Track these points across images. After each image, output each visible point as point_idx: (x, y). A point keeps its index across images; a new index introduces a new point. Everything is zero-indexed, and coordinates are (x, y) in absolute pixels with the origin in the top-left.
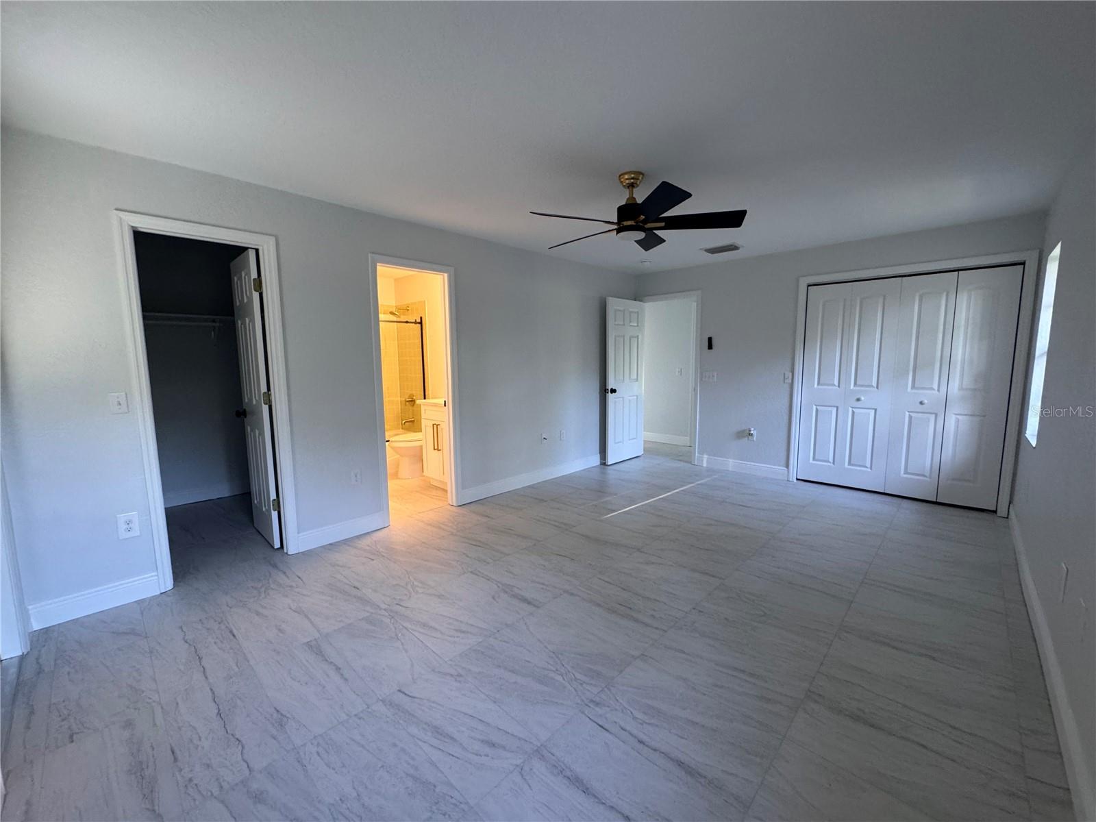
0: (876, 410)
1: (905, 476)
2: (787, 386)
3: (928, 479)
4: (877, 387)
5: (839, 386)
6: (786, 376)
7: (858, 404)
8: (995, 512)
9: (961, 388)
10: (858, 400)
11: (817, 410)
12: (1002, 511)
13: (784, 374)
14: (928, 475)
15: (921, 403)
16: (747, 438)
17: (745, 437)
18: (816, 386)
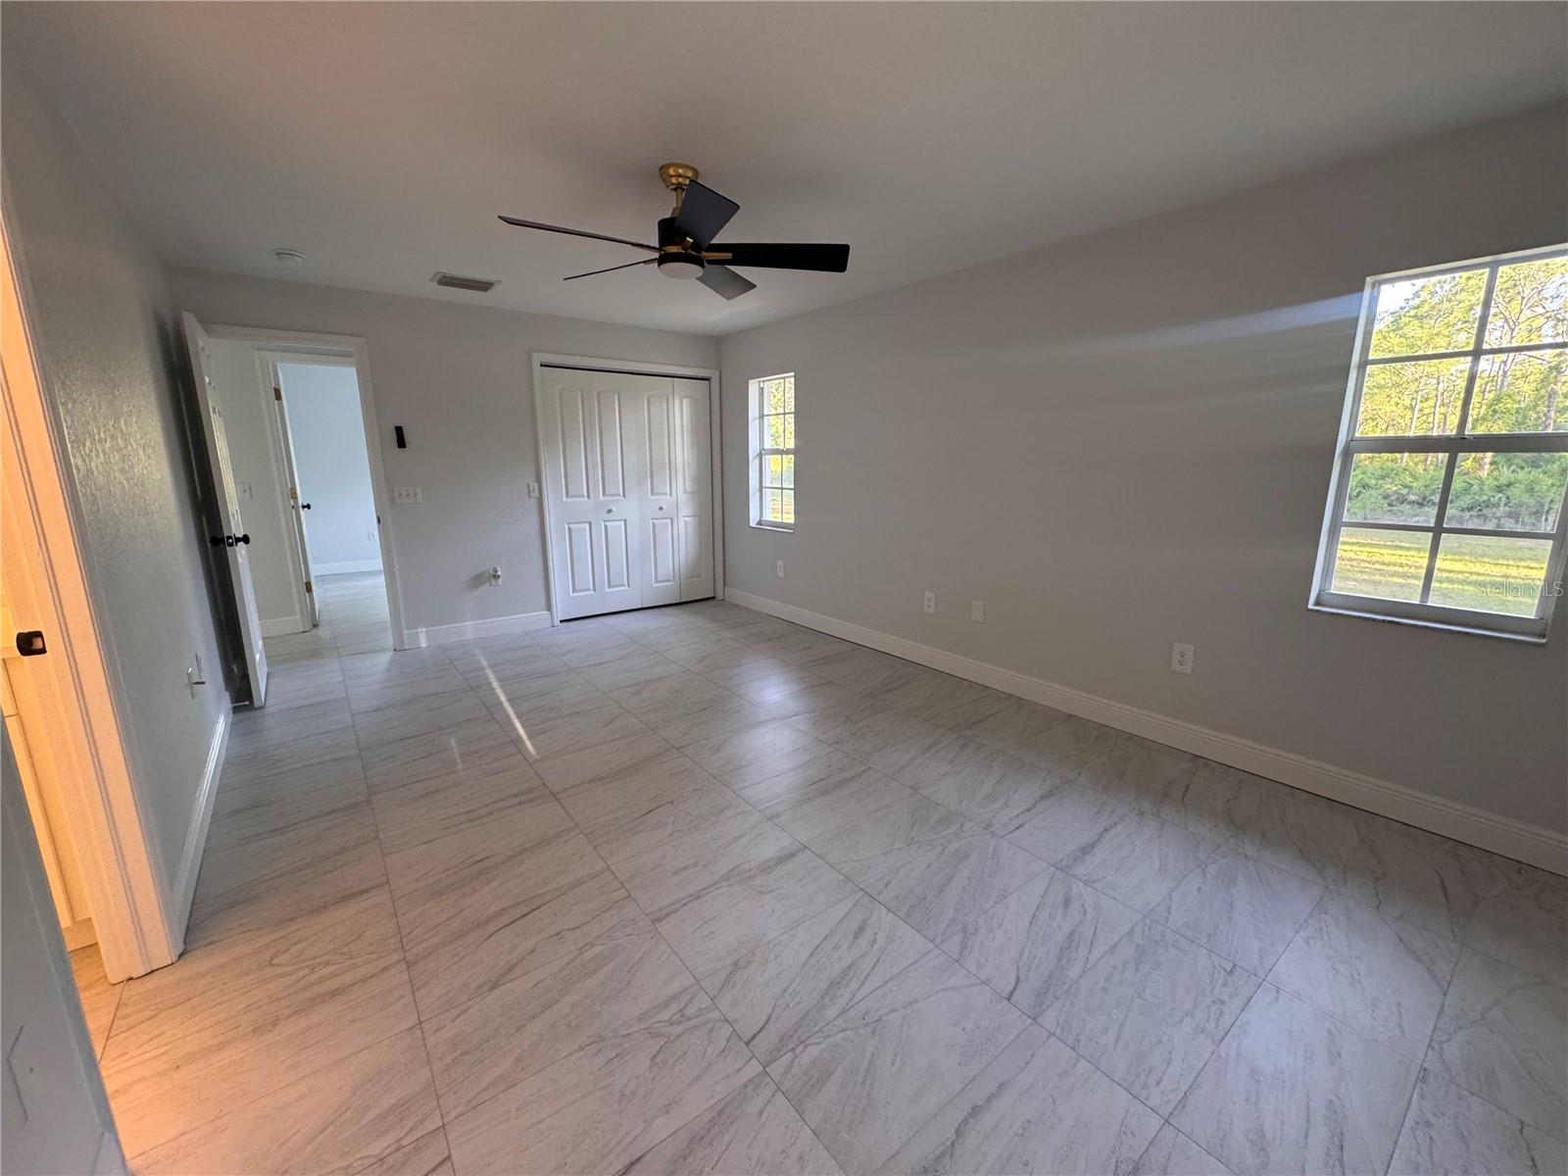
0: (625, 521)
1: (658, 585)
2: (534, 502)
3: (672, 583)
4: (624, 496)
5: (589, 497)
6: (531, 489)
7: (609, 517)
8: (713, 598)
9: (685, 492)
10: (610, 511)
11: (570, 529)
12: (720, 596)
13: (528, 485)
14: (671, 578)
15: (661, 509)
16: (488, 584)
17: (485, 582)
18: (565, 499)
